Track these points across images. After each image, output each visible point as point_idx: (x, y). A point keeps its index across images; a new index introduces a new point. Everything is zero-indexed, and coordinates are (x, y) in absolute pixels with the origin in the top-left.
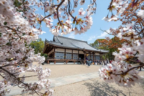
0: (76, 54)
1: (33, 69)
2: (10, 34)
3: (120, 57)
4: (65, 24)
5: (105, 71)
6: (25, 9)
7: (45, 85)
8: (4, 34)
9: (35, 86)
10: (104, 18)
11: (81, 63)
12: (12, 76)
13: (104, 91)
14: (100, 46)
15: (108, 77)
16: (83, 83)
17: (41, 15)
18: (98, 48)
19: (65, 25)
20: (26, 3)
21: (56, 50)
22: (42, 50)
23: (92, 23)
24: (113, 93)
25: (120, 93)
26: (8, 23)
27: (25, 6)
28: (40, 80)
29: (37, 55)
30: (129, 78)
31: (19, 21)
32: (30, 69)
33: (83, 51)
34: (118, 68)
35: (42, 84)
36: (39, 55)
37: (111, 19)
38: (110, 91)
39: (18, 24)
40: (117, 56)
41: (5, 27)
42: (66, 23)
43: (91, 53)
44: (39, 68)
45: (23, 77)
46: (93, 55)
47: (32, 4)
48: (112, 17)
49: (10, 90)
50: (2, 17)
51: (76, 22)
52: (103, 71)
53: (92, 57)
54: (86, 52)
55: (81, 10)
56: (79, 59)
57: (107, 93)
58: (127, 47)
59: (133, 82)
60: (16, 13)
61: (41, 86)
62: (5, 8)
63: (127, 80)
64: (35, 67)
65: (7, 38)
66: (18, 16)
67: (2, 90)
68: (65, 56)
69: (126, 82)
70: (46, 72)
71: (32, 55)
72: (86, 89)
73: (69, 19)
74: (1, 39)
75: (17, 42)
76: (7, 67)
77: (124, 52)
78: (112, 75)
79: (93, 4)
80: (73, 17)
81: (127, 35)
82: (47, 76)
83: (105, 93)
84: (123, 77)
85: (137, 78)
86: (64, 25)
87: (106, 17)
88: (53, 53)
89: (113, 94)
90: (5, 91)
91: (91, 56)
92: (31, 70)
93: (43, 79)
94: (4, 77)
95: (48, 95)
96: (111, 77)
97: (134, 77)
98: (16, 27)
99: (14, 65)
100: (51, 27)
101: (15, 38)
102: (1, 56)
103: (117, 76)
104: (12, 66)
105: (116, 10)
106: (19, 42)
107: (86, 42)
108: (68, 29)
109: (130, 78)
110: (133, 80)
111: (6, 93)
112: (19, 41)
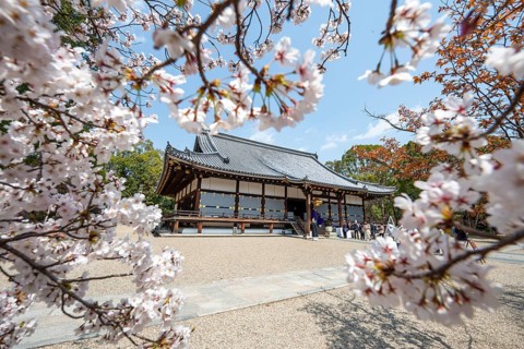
0: (278, 198)
1: (117, 249)
2: (39, 126)
3: (419, 214)
4: (226, 92)
5: (369, 262)
6: (95, 35)
7: (159, 310)
8: (17, 124)
9: (123, 311)
10: (366, 76)
11: (294, 233)
12: (41, 275)
13: (378, 335)
14: (364, 170)
15: (380, 283)
16: (301, 303)
17: (154, 59)
18: (354, 178)
19: (226, 96)
20: (99, 15)
21: (206, 184)
22: (154, 184)
23: (321, 91)
24: (411, 342)
25: (436, 343)
26: (32, 86)
27: (95, 27)
28: (142, 289)
29: (131, 200)
30: (453, 292)
31: (70, 81)
32: (105, 249)
33: (303, 188)
34: (415, 253)
35: (149, 306)
36: (137, 202)
37: (391, 78)
38: (399, 333)
39: (66, 91)
40: (410, 209)
41: (21, 99)
42: (233, 88)
43: (332, 194)
44: (138, 249)
45: (82, 280)
46: (339, 203)
47: (121, 18)
48: (393, 71)
49: (36, 325)
50: (9, 65)
51: (263, 86)
52: (362, 263)
53: (335, 209)
54: (314, 192)
55: (282, 44)
56: (286, 217)
57: (387, 340)
58: (446, 178)
59: (467, 304)
60: (62, 51)
61: (145, 313)
62: (20, 34)
63: (446, 296)
64: (125, 245)
65: (27, 140)
66: (68, 63)
67: (8, 323)
68: (237, 206)
69: (443, 305)
70: (165, 263)
71: (112, 202)
72: (311, 325)
73: (240, 76)
74: (5, 143)
75: (64, 152)
76: (24, 242)
77: (434, 195)
78: (392, 279)
79: (338, 21)
80: (253, 71)
81: (447, 135)
82: (166, 277)
83: (380, 341)
84: (432, 286)
85: (482, 290)
86: (222, 94)
87: (374, 72)
88: (195, 192)
89: (408, 345)
90: (17, 328)
91: (330, 208)
92: (110, 256)
93: (152, 287)
94: (11, 279)
95: (171, 344)
96: (390, 285)
97: (474, 286)
98: (61, 101)
99: (52, 235)
100: (177, 104)
101: (54, 141)
102: (4, 201)
103: (413, 281)
104: (42, 239)
105: (408, 47)
106: (69, 155)
107: (315, 157)
108: (236, 110)
109: (456, 290)
110: (467, 299)
111: (22, 336)
112: (69, 151)
